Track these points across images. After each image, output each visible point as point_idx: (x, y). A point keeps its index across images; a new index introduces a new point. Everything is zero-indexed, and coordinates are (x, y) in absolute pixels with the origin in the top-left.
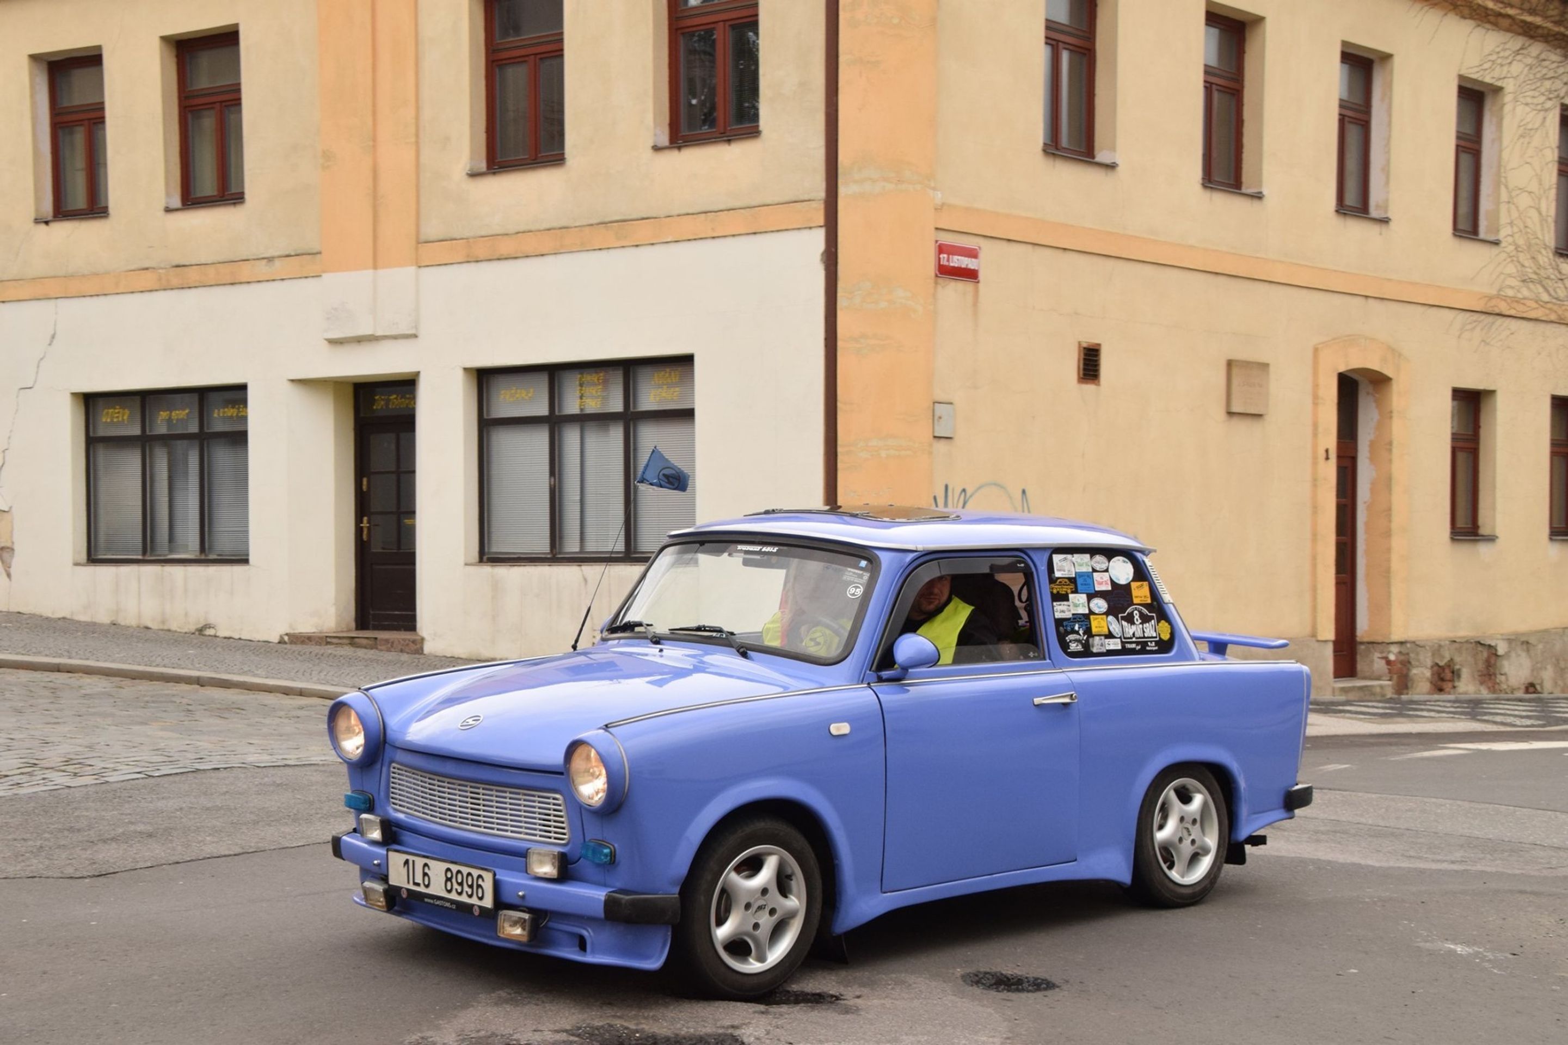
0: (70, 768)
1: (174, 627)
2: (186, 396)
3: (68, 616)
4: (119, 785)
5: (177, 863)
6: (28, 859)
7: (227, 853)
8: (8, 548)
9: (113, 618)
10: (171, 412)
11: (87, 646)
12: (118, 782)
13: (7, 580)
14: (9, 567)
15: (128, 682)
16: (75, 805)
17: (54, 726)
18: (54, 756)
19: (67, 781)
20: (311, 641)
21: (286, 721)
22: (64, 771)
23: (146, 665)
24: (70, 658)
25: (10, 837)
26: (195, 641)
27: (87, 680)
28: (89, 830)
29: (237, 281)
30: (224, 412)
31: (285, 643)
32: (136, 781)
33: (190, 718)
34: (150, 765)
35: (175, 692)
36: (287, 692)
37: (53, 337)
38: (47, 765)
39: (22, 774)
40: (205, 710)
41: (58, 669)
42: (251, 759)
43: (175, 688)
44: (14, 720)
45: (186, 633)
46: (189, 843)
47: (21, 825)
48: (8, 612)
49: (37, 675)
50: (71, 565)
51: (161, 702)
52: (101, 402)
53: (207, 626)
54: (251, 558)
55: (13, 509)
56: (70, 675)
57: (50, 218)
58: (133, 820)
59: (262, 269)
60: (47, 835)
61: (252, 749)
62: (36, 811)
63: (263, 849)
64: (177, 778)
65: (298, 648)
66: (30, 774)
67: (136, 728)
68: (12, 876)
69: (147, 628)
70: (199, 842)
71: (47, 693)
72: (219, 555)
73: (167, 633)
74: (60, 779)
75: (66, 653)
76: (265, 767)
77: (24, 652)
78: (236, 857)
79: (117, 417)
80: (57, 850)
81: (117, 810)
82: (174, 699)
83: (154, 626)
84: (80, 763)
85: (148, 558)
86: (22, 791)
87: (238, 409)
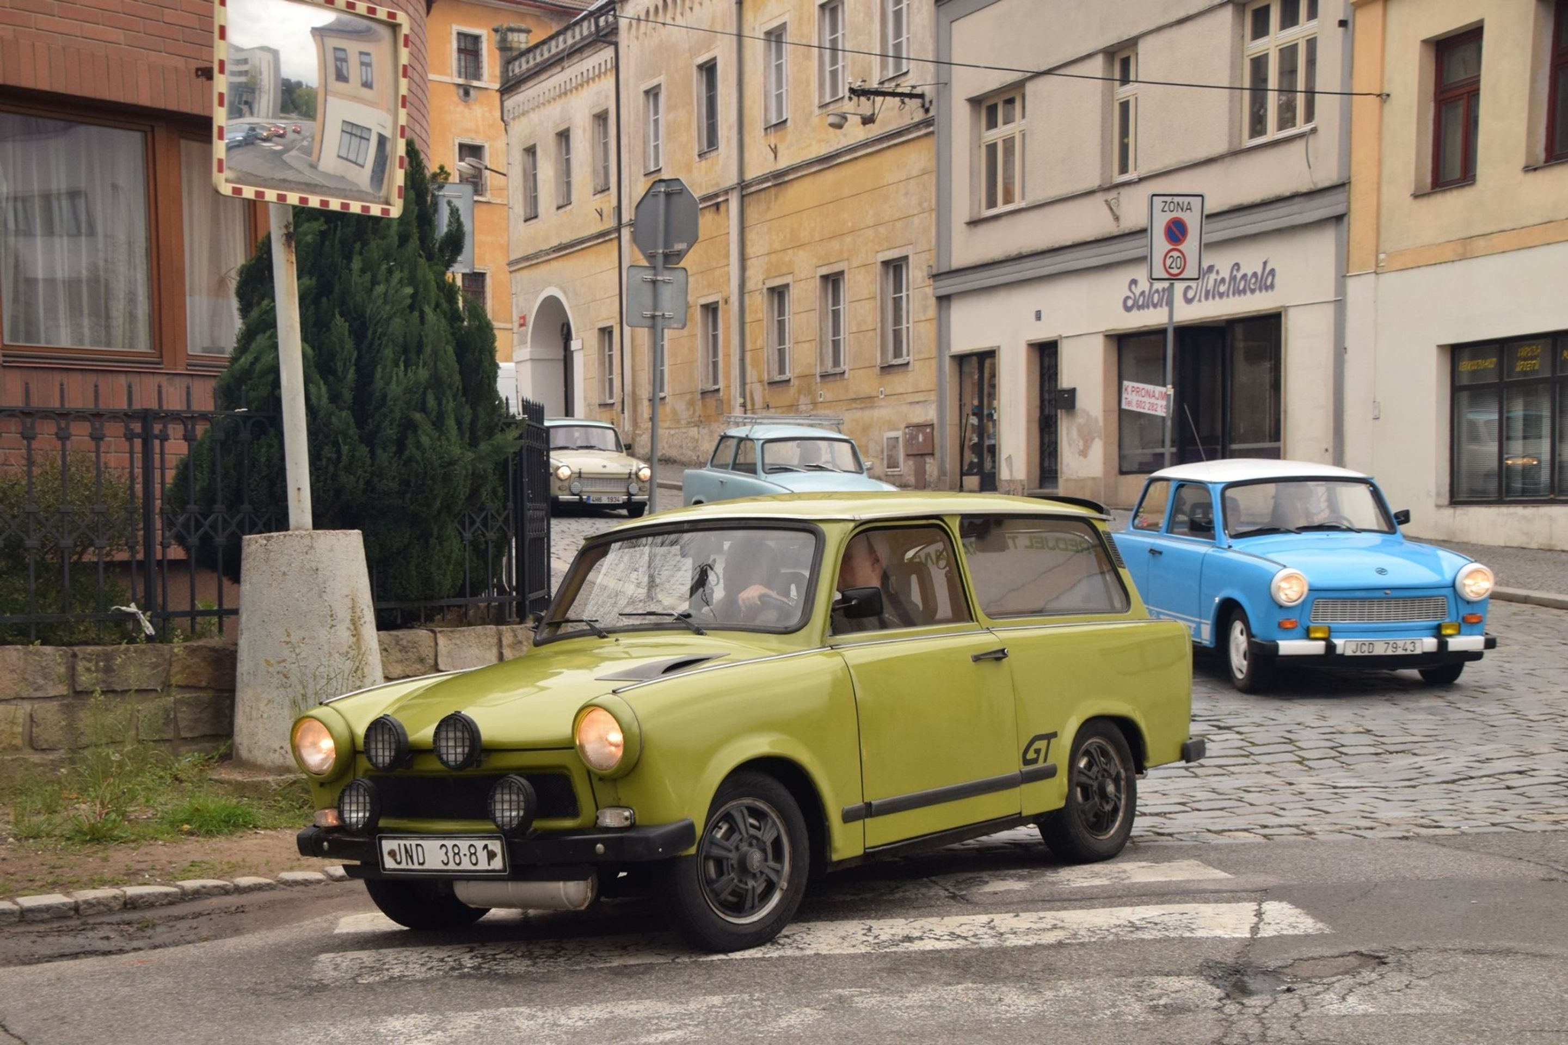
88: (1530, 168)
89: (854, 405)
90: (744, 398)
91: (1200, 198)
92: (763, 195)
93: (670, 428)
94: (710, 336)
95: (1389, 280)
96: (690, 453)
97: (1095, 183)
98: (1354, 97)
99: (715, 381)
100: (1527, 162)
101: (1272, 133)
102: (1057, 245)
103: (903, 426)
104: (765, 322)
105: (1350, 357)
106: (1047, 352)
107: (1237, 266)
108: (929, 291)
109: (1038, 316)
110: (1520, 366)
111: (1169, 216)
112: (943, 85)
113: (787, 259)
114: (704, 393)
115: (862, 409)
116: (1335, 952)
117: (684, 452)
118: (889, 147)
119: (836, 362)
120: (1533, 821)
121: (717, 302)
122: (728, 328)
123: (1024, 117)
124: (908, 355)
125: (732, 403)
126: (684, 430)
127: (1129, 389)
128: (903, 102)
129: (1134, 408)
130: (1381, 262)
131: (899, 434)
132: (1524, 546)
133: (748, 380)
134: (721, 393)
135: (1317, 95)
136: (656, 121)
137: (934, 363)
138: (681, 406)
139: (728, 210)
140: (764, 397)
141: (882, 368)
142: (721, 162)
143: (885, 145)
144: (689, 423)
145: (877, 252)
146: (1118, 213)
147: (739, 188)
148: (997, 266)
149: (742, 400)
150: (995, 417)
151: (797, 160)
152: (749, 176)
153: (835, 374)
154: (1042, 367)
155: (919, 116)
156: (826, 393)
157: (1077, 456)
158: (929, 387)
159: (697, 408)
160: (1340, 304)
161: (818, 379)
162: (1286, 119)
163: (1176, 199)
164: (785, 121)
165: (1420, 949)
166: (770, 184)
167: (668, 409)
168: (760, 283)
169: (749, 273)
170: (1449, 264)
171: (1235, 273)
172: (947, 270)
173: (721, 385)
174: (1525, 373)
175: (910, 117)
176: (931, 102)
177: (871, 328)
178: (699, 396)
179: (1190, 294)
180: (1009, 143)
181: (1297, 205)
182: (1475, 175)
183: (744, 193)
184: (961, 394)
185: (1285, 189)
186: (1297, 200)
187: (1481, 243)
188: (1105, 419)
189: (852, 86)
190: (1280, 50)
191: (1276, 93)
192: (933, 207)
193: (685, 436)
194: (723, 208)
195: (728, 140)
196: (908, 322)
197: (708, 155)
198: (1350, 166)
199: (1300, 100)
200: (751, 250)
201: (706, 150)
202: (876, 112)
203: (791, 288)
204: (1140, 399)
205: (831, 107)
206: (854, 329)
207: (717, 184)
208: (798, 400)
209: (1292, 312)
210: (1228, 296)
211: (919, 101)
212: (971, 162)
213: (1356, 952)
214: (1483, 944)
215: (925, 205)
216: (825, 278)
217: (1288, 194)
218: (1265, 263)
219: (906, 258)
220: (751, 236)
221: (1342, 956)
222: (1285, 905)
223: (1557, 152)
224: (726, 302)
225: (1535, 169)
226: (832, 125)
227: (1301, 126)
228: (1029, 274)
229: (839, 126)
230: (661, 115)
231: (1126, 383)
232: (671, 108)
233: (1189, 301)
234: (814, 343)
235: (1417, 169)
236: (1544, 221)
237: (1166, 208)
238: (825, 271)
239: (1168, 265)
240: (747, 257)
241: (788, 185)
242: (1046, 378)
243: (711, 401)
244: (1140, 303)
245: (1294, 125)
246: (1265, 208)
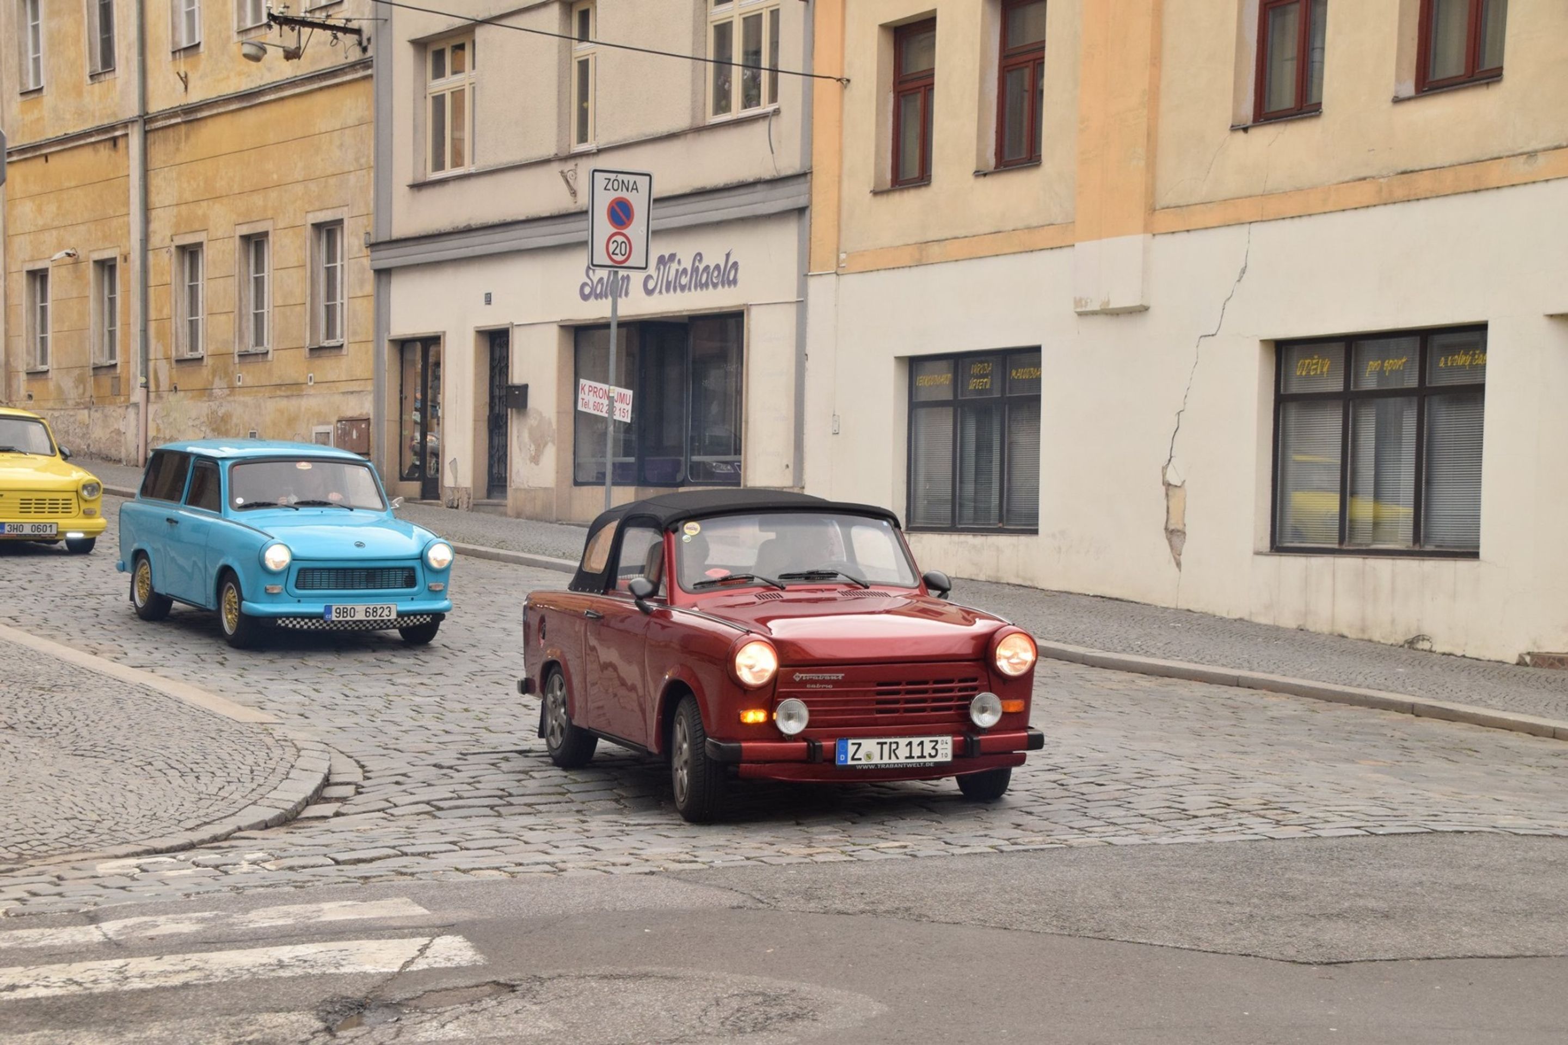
0: (1269, 813)
1: (1376, 637)
2: (1404, 341)
3: (1246, 618)
4: (1335, 842)
5: (1429, 959)
6: (1238, 929)
7: (1494, 953)
8: (1178, 531)
9: (1301, 623)
10: (1383, 362)
11: (1270, 655)
12: (1332, 837)
13: (1177, 570)
14: (1180, 555)
15: (1321, 704)
16: (1284, 864)
17: (1241, 756)
18: (1249, 795)
19: (1267, 829)
20: (1563, 665)
21: (1539, 772)
22: (1264, 817)
23: (1345, 685)
24: (1251, 670)
25: (1211, 898)
26: (1404, 657)
27: (1272, 699)
28: (1306, 899)
29: (1483, 187)
30: (1453, 361)
31: (1526, 665)
32: (1355, 838)
33: (1408, 758)
34: (1371, 819)
35: (1385, 722)
36: (1534, 731)
37: (1243, 271)
38: (1242, 808)
39: (1214, 815)
40: (1426, 748)
41: (1236, 682)
42: (1503, 821)
43: (1382, 717)
44: (1194, 744)
45: (1392, 645)
46: (1440, 933)
47: (1223, 883)
48: (1177, 609)
49: (1214, 689)
50: (1251, 553)
51: (1366, 734)
52: (1296, 350)
53: (1420, 638)
54: (1482, 551)
55: (1186, 484)
56: (1252, 691)
57: (1249, 123)
58: (1360, 892)
59: (1520, 168)
60: (1255, 900)
61: (1500, 808)
62: (1239, 867)
63: (1545, 954)
64: (1409, 840)
65: (1544, 672)
66: (1223, 817)
67: (1342, 766)
68: (1222, 951)
69: (1343, 636)
70: (1455, 933)
71: (1227, 713)
72: (1437, 546)
73: (1369, 644)
74: (1263, 828)
75: (1245, 664)
76: (1525, 835)
77: (1196, 660)
78: (1509, 961)
79: (1316, 369)
80: (1271, 923)
81: (1339, 875)
82: (1384, 731)
83: (1352, 634)
84: (1281, 808)
85: (1345, 547)
86: (1217, 839)
87: (1474, 354)
88: (980, 174)
89: (278, 393)
90: (147, 377)
91: (648, 178)
92: (170, 132)
93: (54, 409)
94: (106, 299)
95: (850, 281)
96: (78, 441)
97: (549, 150)
98: (816, 79)
99: (112, 355)
100: (977, 166)
101: (737, 111)
102: (509, 219)
103: (335, 419)
104: (173, 287)
105: (809, 365)
106: (498, 341)
107: (699, 256)
108: (366, 262)
109: (488, 299)
110: (974, 384)
111: (613, 195)
112: (383, 22)
113: (200, 212)
114: (97, 369)
115: (287, 397)
116: (474, 982)
117: (71, 438)
118: (321, 89)
119: (259, 340)
120: (788, 854)
121: (115, 259)
122: (127, 292)
123: (474, 67)
124: (342, 337)
125: (132, 382)
126: (72, 413)
127: (586, 389)
128: (336, 37)
129: (591, 411)
130: (843, 262)
131: (329, 428)
132: (973, 577)
133: (152, 356)
134: (118, 370)
135: (780, 74)
136: (36, 28)
137: (371, 346)
138: (68, 384)
139: (127, 147)
140: (171, 378)
141: (311, 350)
142: (118, 88)
143: (316, 86)
144: (78, 404)
145: (307, 212)
146: (575, 187)
147: (141, 122)
148: (444, 238)
149: (143, 380)
150: (440, 414)
151: (212, 95)
152: (155, 107)
153: (257, 354)
154: (492, 359)
155: (355, 55)
156: (247, 376)
157: (528, 462)
158: (366, 375)
159: (88, 385)
160: (801, 304)
161: (237, 359)
162: (750, 98)
163: (621, 177)
164: (198, 45)
165: (560, 976)
166: (179, 120)
167: (51, 385)
168: (168, 240)
169: (154, 226)
170: (907, 270)
171: (697, 263)
172: (388, 239)
173: (119, 360)
174: (980, 392)
175: (343, 55)
176: (369, 40)
177: (299, 301)
178: (91, 373)
179: (651, 285)
180: (458, 95)
181: (760, 193)
182: (930, 176)
183: (147, 128)
184: (401, 385)
185: (749, 176)
186: (759, 187)
187: (935, 249)
188: (558, 421)
189: (272, 12)
190: (744, 19)
191: (741, 68)
192: (372, 164)
193: (72, 419)
194: (121, 143)
195: (128, 60)
196: (342, 298)
197: (102, 78)
198: (812, 154)
199: (765, 77)
200: (155, 199)
201: (100, 71)
202: (303, 45)
203: (205, 248)
204: (598, 400)
205: (253, 34)
206: (280, 302)
207: (115, 114)
208: (212, 384)
209: (754, 311)
210: (690, 289)
211: (355, 37)
212: (415, 114)
213: (494, 982)
214: (626, 969)
215: (363, 161)
216: (246, 239)
217: (751, 180)
218: (728, 255)
219: (340, 222)
220: (156, 181)
221: (477, 986)
222: (459, 939)
223: (1007, 158)
224: (126, 259)
225: (985, 175)
226: (246, 56)
227: (765, 106)
228: (478, 251)
229: (257, 59)
230: (41, 22)
231: (583, 382)
232: (53, 14)
233: (649, 292)
234: (232, 316)
235: (877, 164)
236: (993, 231)
237: (610, 186)
238: (246, 230)
239: (611, 252)
240: (151, 206)
241: (202, 123)
242: (497, 371)
243: (106, 380)
244: (598, 291)
245: (758, 104)
246: (726, 194)
